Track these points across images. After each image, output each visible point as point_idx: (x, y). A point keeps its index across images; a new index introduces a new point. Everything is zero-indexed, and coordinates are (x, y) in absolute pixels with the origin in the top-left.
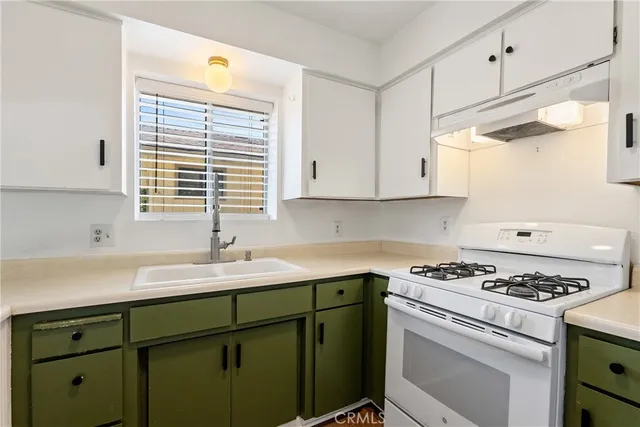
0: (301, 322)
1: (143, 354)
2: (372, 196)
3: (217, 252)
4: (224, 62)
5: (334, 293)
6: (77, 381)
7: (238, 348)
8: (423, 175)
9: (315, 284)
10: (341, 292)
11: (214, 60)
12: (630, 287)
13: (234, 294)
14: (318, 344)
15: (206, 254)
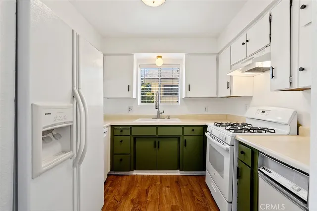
0: (179, 138)
1: (135, 139)
2: (216, 96)
3: (159, 115)
4: (161, 57)
5: (191, 130)
6: (121, 142)
7: (159, 142)
8: (228, 88)
9: (183, 126)
10: (193, 130)
11: (158, 57)
12: (298, 134)
13: (157, 126)
14: (184, 147)
15: (155, 116)
